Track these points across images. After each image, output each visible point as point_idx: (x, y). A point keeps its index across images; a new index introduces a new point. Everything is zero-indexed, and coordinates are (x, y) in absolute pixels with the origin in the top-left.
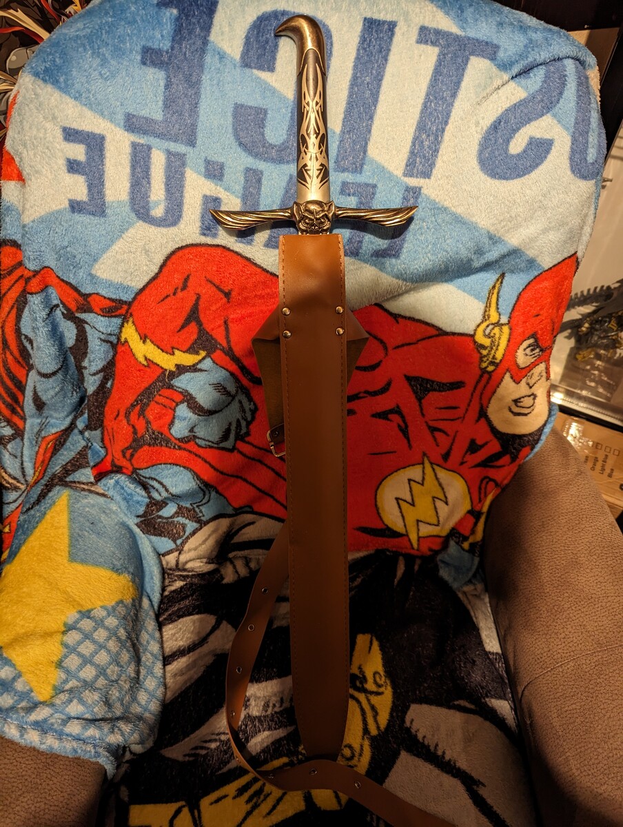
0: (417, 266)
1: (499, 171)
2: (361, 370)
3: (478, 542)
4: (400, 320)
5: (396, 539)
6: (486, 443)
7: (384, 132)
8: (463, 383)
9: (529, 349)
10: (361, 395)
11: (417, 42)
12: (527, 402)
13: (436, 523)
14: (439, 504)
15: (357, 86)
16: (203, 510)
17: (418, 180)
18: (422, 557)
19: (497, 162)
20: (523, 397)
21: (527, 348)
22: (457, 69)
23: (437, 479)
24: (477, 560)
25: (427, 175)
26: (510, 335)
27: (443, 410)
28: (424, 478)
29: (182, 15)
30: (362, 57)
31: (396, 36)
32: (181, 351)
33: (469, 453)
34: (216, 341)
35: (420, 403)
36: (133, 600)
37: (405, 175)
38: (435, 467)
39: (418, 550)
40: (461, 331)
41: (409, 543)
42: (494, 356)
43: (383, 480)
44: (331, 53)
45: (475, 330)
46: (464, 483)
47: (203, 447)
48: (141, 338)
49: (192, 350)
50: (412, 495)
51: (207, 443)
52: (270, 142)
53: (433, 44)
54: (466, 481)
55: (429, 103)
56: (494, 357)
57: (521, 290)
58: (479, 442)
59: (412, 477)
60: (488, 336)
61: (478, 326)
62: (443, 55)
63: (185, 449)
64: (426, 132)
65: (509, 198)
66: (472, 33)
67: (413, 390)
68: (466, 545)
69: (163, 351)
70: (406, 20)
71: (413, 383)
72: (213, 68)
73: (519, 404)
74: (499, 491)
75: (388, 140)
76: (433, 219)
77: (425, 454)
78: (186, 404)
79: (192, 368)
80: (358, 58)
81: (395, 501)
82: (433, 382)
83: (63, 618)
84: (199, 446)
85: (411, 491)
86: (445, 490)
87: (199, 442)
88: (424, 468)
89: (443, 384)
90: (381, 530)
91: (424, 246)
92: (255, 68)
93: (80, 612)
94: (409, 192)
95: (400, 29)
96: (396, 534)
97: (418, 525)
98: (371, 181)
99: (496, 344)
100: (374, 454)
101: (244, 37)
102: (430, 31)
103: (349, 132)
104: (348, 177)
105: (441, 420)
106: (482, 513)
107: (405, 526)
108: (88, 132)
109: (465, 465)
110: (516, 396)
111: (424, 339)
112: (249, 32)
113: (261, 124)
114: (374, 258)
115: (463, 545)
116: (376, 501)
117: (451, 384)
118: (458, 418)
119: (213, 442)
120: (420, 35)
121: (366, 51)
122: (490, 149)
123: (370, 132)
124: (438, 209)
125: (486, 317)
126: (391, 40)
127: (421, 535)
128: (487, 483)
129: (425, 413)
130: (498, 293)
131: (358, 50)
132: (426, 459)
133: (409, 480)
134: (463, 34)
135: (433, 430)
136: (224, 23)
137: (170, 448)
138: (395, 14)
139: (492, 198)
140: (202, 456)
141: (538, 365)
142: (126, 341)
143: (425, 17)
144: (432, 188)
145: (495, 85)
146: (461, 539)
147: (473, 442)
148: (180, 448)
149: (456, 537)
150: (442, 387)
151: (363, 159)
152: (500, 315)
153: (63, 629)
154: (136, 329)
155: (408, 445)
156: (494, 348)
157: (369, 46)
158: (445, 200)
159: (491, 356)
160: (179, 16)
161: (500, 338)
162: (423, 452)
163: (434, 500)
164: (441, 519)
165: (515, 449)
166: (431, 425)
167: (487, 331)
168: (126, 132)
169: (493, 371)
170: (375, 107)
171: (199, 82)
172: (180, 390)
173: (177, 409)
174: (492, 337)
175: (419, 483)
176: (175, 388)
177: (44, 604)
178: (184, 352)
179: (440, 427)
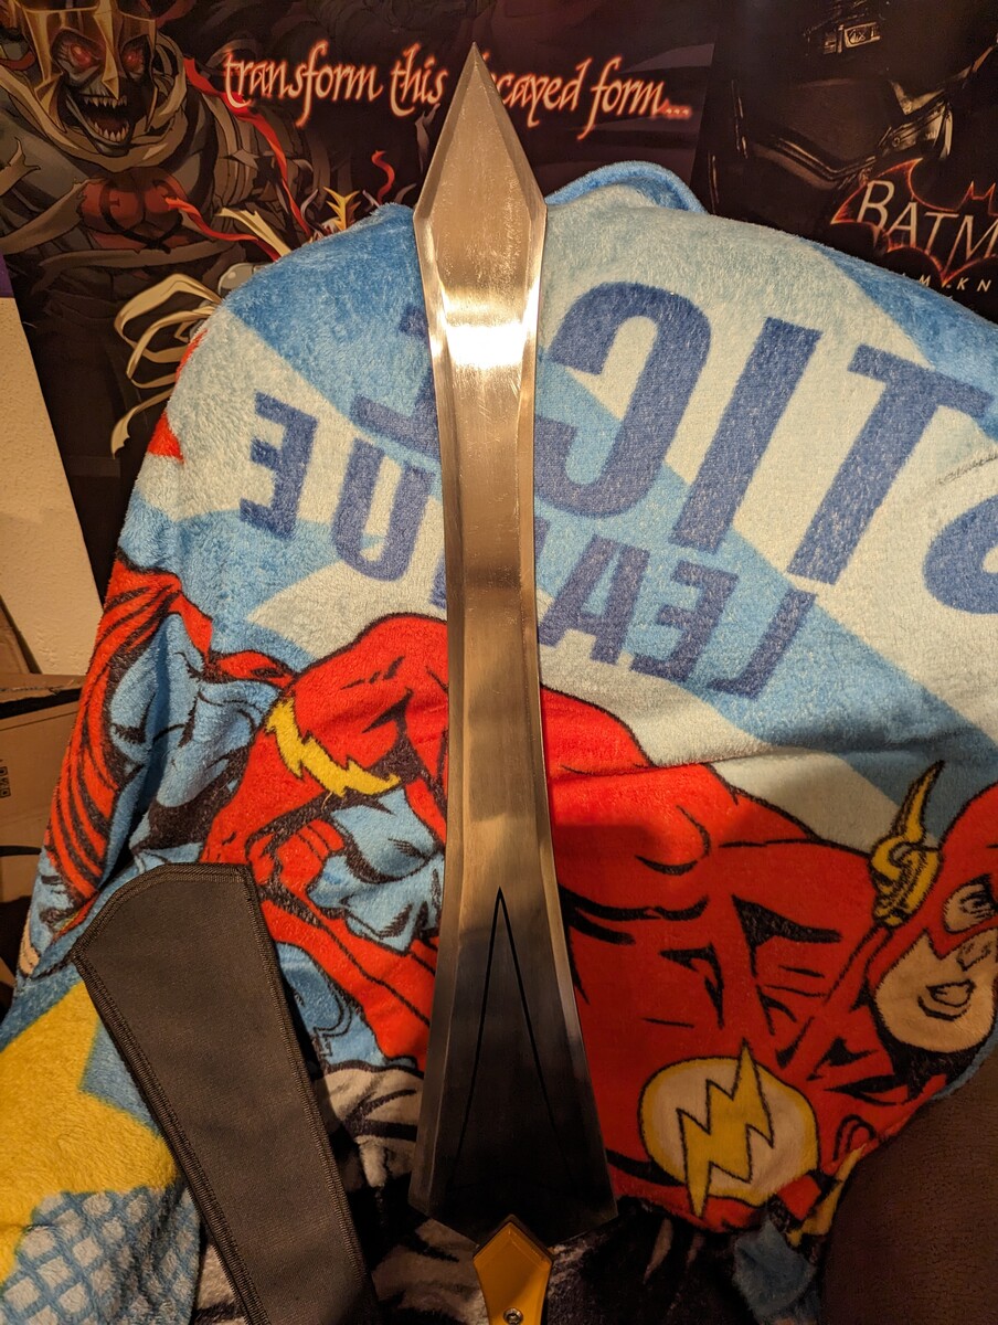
0: (784, 719)
1: (959, 595)
2: (656, 869)
3: (821, 1236)
4: (741, 799)
5: (664, 1189)
6: (865, 1054)
7: (766, 497)
8: (839, 935)
9: (972, 901)
10: (650, 912)
11: (851, 369)
12: (956, 994)
13: (745, 1176)
14: (756, 1140)
15: (736, 418)
16: (333, 1044)
17: (813, 582)
18: (708, 1234)
19: (958, 579)
20: (948, 985)
21: (968, 898)
22: (912, 422)
23: (761, 1094)
24: (810, 1272)
25: (830, 577)
26: (939, 869)
27: (792, 973)
28: (735, 1087)
30: (753, 376)
31: (815, 354)
32: (361, 767)
33: (829, 1061)
34: (421, 762)
35: (753, 949)
36: (168, 1190)
37: (791, 570)
38: (761, 1070)
39: (701, 1218)
40: (848, 844)
41: (687, 1201)
42: (903, 900)
43: (660, 1070)
44: (704, 360)
45: (875, 848)
46: (810, 1113)
47: (355, 935)
48: (300, 735)
49: (378, 769)
50: (709, 1112)
51: (364, 929)
52: (572, 479)
53: (877, 376)
54: (814, 1113)
55: (853, 466)
56: (902, 902)
57: (971, 796)
58: (852, 1047)
59: (715, 1078)
60: (898, 863)
61: (882, 841)
62: (892, 396)
63: (326, 929)
64: (839, 510)
65: (972, 643)
66: (947, 369)
67: (743, 924)
68: (795, 1237)
69: (331, 760)
70: (837, 333)
71: (745, 913)
73: (939, 996)
74: (873, 1145)
75: (771, 510)
76: (828, 649)
77: (745, 1043)
78: (344, 858)
79: (371, 800)
80: (746, 377)
81: (675, 1115)
82: (783, 920)
83: (35, 1199)
84: (351, 931)
85: (708, 1103)
86: (773, 1118)
87: (352, 923)
88: (739, 1067)
89: (800, 927)
90: (639, 1163)
91: (804, 690)
92: (571, 365)
93: (67, 1194)
94: (793, 599)
95: (825, 344)
96: (665, 1179)
97: (710, 1172)
98: (729, 569)
99: (911, 879)
100: (653, 1021)
101: (563, 316)
102: (875, 355)
103: (708, 486)
104: (692, 555)
105: (787, 989)
106: (837, 1182)
107: (686, 1167)
108: (294, 409)
109: (818, 1081)
110: (935, 980)
111: (779, 842)
113: (563, 448)
114: (712, 691)
115: (789, 1235)
116: (640, 1106)
117: (815, 931)
118: (819, 995)
119: (373, 931)
120: (857, 358)
121: (761, 368)
122: (949, 557)
123: (743, 492)
124: (838, 635)
125: (899, 829)
126: (807, 359)
127: (712, 1191)
128: (855, 1128)
129: (757, 968)
130: (927, 792)
131: (749, 364)
132: (746, 1053)
133: (709, 1083)
134: (932, 368)
135: (769, 1003)
137: (304, 920)
138: (820, 320)
139: (939, 637)
140: (350, 951)
141: (985, 931)
142: (273, 732)
143: (870, 332)
144: (832, 600)
145: (976, 457)
146: (788, 1222)
147: (839, 1044)
148: (320, 925)
149: (779, 1216)
150: (798, 933)
151: (724, 531)
152: (925, 831)
153: (28, 1221)
154: (295, 718)
155: (716, 1019)
156: (906, 886)
157: (768, 362)
158: (855, 624)
159: (898, 899)
161: (918, 872)
162: (744, 1039)
163: (748, 1132)
164: (756, 1172)
165: (919, 1076)
166: (766, 994)
167: (897, 855)
168: (351, 424)
169: (897, 927)
170: (760, 456)
172: (342, 830)
173: (329, 862)
174: (905, 866)
175: (725, 1092)
176: (336, 824)
177: (12, 1163)
178: (364, 770)
179: (782, 1002)
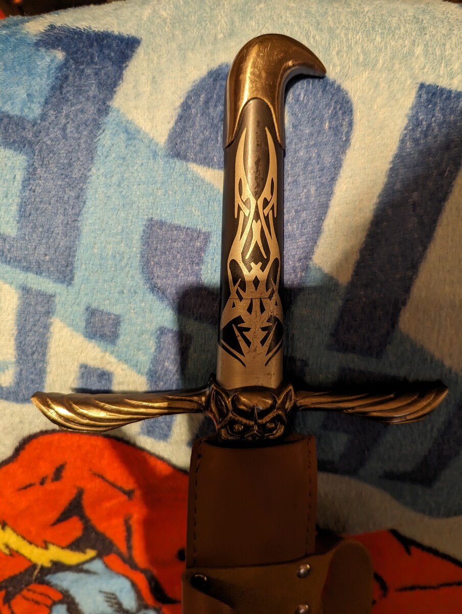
29: (71, 62)
30: (409, 154)
32: (59, 546)
69: (31, 544)
72: (113, 155)
79: (75, 568)
80: (400, 157)
92: (195, 161)
101: (178, 103)
112: (189, 97)
121: (418, 144)
131: (403, 142)
136: (143, 79)
160: (65, 64)
171: (84, 178)
172: (59, 588)
176: (52, 585)
